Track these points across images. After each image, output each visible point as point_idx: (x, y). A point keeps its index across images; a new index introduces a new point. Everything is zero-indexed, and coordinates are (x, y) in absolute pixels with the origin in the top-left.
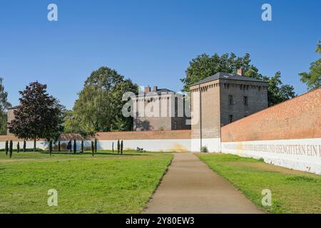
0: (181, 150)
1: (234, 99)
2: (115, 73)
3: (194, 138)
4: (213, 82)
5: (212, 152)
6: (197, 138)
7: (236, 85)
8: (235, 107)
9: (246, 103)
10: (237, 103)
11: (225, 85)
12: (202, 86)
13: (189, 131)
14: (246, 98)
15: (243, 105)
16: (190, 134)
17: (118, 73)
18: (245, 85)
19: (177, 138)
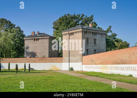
0: (56, 69)
1: (89, 40)
2: (10, 23)
3: (64, 62)
4: (78, 30)
5: (76, 70)
6: (67, 62)
7: (90, 32)
8: (90, 45)
9: (95, 43)
10: (90, 42)
11: (85, 32)
12: (70, 32)
13: (61, 58)
14: (95, 40)
15: (94, 44)
16: (62, 60)
17: (12, 23)
18: (95, 33)
19: (54, 62)
